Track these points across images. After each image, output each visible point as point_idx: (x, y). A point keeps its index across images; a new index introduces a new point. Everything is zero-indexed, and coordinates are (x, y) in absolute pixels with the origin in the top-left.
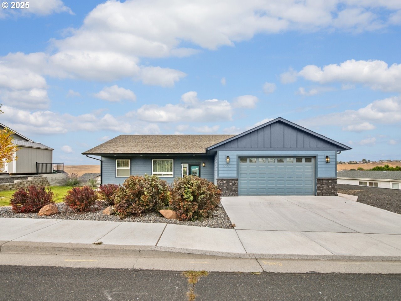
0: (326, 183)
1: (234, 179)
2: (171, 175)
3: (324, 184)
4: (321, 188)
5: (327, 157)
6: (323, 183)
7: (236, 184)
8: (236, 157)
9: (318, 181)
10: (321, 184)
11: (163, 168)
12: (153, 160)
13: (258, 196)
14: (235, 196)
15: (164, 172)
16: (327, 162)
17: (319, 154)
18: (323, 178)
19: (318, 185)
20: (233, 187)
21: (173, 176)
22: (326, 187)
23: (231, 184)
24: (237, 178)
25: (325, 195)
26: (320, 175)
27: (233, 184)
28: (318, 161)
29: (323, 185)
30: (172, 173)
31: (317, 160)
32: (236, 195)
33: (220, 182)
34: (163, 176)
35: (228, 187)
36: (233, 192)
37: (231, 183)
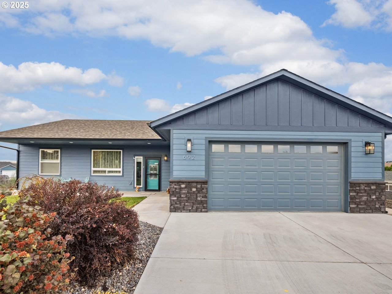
0: (365, 191)
1: (200, 180)
2: (120, 172)
3: (362, 191)
4: (357, 200)
5: (367, 144)
6: (360, 190)
7: (204, 191)
8: (203, 142)
9: (351, 187)
10: (358, 193)
11: (109, 162)
12: (93, 151)
13: (244, 212)
14: (201, 211)
15: (110, 168)
16: (367, 154)
17: (353, 139)
18: (361, 181)
19: (351, 194)
20: (199, 195)
21: (121, 174)
22: (366, 197)
23: (194, 190)
24: (206, 179)
25: (364, 213)
26: (356, 175)
27: (199, 191)
28: (352, 150)
29: (361, 194)
30: (121, 169)
31: (349, 148)
32: (203, 210)
33: (175, 187)
34: (107, 174)
35: (189, 195)
36: (199, 204)
37: (194, 187)
